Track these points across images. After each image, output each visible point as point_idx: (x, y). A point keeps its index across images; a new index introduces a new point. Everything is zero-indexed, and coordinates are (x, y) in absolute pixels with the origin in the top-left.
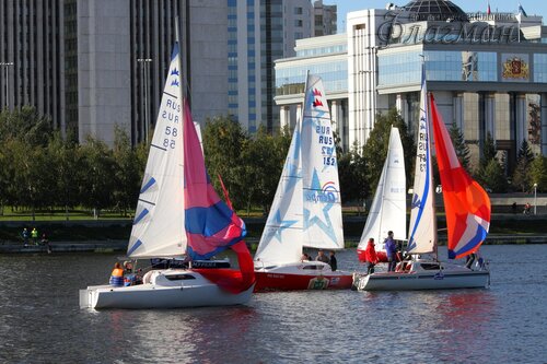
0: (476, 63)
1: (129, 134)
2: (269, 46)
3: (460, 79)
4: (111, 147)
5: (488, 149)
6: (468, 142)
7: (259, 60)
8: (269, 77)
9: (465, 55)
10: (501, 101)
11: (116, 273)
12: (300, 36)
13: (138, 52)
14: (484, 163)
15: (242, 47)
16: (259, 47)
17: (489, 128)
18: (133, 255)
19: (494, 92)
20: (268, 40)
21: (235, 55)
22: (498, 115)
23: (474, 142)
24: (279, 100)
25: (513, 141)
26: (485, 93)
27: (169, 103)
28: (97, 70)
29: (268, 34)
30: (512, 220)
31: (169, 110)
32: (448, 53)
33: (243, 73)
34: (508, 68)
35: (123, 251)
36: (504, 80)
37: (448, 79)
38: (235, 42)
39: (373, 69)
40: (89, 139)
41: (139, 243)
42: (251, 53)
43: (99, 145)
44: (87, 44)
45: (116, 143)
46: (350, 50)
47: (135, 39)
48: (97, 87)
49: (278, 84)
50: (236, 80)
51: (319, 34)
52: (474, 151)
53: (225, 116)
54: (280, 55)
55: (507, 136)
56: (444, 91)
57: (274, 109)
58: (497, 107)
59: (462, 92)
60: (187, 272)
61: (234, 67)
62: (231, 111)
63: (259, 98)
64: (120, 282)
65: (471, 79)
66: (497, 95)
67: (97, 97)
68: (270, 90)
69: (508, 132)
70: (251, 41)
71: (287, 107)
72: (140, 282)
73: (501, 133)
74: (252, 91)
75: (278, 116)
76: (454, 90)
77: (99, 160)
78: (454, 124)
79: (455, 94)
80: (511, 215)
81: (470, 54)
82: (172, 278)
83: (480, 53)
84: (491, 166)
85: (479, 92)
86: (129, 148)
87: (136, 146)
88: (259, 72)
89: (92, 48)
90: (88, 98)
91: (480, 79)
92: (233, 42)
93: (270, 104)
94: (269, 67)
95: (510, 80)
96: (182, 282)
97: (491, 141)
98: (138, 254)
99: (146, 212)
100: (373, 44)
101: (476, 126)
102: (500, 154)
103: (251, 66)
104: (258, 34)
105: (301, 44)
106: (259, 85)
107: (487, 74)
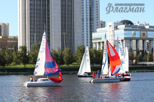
0: (135, 34)
1: (61, 49)
2: (91, 30)
3: (132, 37)
4: (57, 52)
5: (138, 52)
6: (133, 50)
7: (89, 33)
8: (91, 37)
9: (133, 32)
10: (141, 42)
11: (31, 79)
12: (97, 28)
13: (63, 31)
14: (137, 55)
15: (85, 30)
16: (89, 30)
17: (138, 47)
18: (35, 75)
19: (139, 40)
20: (91, 29)
21: (84, 32)
22: (140, 45)
23: (135, 50)
24: (93, 41)
25: (143, 50)
26: (137, 40)
27: (43, 42)
28: (54, 35)
29: (91, 27)
30: (143, 67)
31: (43, 44)
32: (129, 31)
33: (85, 36)
34: (142, 35)
35: (33, 74)
36: (141, 37)
37: (129, 37)
38: (84, 29)
39: (113, 35)
40: (52, 50)
41: (36, 72)
42: (87, 32)
43: (55, 51)
44: (52, 30)
45: (58, 51)
46: (108, 31)
47: (62, 28)
48: (54, 39)
49: (93, 38)
50: (84, 37)
51: (102, 27)
52: (135, 52)
53: (82, 45)
54: (93, 32)
55: (142, 49)
56: (128, 40)
57: (92, 44)
58: (140, 43)
59: (132, 40)
60: (47, 79)
61: (83, 35)
62: (83, 44)
63: (89, 41)
64: (32, 81)
65: (134, 37)
66: (140, 40)
67: (54, 41)
68: (91, 39)
69: (142, 48)
70: (87, 29)
71: (95, 43)
72: (37, 81)
73: (141, 48)
74: (87, 40)
75: (93, 45)
76: (131, 39)
77: (55, 54)
78: (131, 47)
79: (131, 40)
80: (143, 66)
81: (134, 32)
82: (43, 80)
83: (136, 31)
84: (139, 56)
85: (136, 40)
86: (61, 52)
87: (63, 51)
88: (89, 36)
89: (53, 31)
90: (52, 41)
91: (136, 37)
92: (83, 29)
93: (91, 42)
94: (91, 34)
95: (142, 37)
96: (46, 81)
97: (138, 50)
98: (36, 75)
99: (38, 66)
100: (113, 30)
101: (135, 47)
102: (140, 53)
103: (87, 34)
104: (89, 28)
105: (98, 30)
106: (89, 38)
107: (138, 36)
